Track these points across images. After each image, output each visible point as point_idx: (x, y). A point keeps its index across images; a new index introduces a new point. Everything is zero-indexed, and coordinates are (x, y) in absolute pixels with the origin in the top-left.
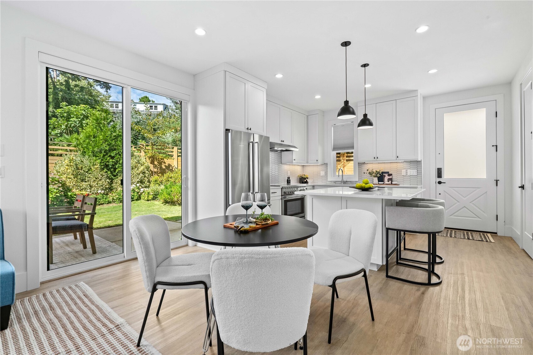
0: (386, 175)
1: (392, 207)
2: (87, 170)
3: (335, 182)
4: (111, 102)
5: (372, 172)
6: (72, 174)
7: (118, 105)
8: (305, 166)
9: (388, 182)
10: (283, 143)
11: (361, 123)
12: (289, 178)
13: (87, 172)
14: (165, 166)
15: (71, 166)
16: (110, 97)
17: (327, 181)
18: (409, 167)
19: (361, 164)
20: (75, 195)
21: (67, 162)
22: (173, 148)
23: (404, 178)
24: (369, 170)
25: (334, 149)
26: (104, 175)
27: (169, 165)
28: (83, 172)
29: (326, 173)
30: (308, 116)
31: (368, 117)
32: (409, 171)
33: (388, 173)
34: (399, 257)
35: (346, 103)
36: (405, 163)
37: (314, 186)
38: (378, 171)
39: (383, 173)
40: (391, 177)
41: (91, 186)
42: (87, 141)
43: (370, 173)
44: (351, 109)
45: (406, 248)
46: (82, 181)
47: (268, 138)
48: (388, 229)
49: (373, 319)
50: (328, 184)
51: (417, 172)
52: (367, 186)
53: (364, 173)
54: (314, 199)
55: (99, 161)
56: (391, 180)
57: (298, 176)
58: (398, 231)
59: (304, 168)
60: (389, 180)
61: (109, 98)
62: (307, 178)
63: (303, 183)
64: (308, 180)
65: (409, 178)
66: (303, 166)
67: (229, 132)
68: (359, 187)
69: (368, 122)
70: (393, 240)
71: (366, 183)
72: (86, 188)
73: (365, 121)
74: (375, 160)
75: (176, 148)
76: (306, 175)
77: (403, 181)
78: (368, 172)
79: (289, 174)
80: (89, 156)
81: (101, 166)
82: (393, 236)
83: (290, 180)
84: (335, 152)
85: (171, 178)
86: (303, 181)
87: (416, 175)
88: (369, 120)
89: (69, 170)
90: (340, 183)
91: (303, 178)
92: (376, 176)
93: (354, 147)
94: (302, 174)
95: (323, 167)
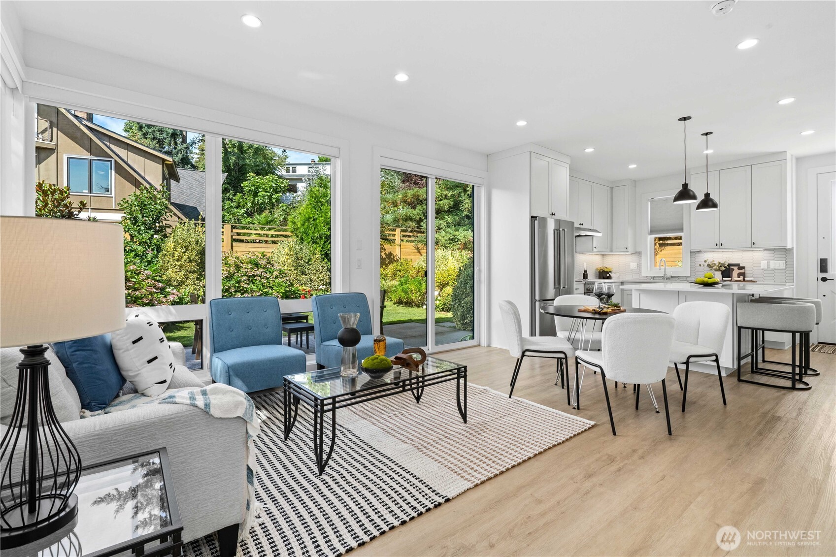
0: (736, 268)
1: (745, 303)
2: (307, 261)
3: (654, 277)
4: (287, 164)
5: (712, 264)
6: (293, 266)
7: (296, 168)
9: (739, 277)
10: (582, 226)
11: (701, 205)
12: (585, 271)
13: (307, 263)
14: (385, 254)
15: (291, 255)
16: (286, 157)
17: (641, 276)
18: (773, 258)
19: (693, 253)
20: (298, 290)
21: (287, 251)
22: (394, 230)
23: (765, 272)
24: (708, 261)
25: (652, 232)
26: (325, 267)
27: (390, 254)
28: (303, 262)
29: (638, 266)
30: (612, 188)
31: (711, 197)
32: (772, 262)
33: (737, 265)
34: (755, 367)
35: (685, 186)
36: (766, 252)
37: (623, 282)
38: (722, 262)
39: (729, 265)
40: (742, 271)
41: (311, 280)
42: (307, 224)
43: (709, 265)
44: (691, 193)
45: (765, 360)
46: (303, 273)
47: (573, 223)
48: (740, 328)
49: (725, 403)
50: (642, 279)
51: (786, 265)
52: (710, 281)
53: (700, 265)
54: (641, 295)
55: (319, 249)
56: (743, 275)
57: (597, 269)
58: (754, 331)
59: (605, 258)
60: (739, 275)
61: (285, 159)
62: (611, 272)
63: (604, 278)
64: (611, 275)
65: (773, 272)
66: (603, 255)
67: (536, 220)
68: (700, 282)
69: (710, 203)
70: (747, 347)
71: (709, 277)
72: (306, 283)
73: (707, 202)
74: (718, 247)
75: (398, 230)
76: (608, 267)
77: (762, 276)
78: (706, 264)
79: (585, 267)
80: (309, 243)
81: (321, 255)
82: (747, 336)
83: (587, 274)
84: (654, 236)
85: (400, 271)
86: (604, 276)
87: (785, 268)
88: (712, 200)
89: (289, 261)
90: (661, 279)
91: (604, 271)
92: (719, 270)
93: (683, 229)
94: (602, 267)
95: (635, 257)
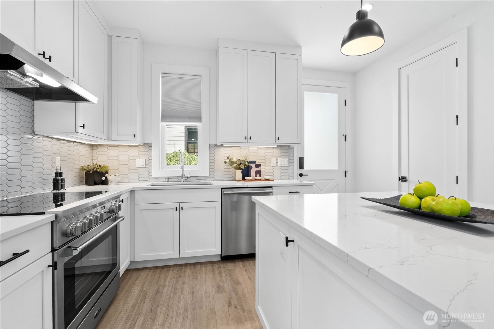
0: (253, 166)
3: (167, 179)
8: (96, 148)
9: (256, 175)
12: (59, 174)
17: (150, 177)
18: (280, 155)
19: (213, 148)
23: (274, 170)
24: (230, 158)
25: (164, 117)
29: (147, 163)
32: (279, 160)
33: (254, 162)
37: (134, 190)
39: (249, 162)
40: (258, 169)
51: (289, 162)
53: (226, 163)
56: (258, 173)
57: (82, 169)
59: (94, 151)
62: (107, 173)
63: (95, 184)
64: (110, 178)
65: (280, 170)
66: (92, 146)
76: (102, 165)
78: (229, 160)
79: (58, 165)
83: (62, 180)
86: (96, 180)
87: (288, 165)
90: (177, 180)
91: (96, 172)
92: (239, 168)
93: (201, 118)
94: (90, 164)
95: (142, 151)
